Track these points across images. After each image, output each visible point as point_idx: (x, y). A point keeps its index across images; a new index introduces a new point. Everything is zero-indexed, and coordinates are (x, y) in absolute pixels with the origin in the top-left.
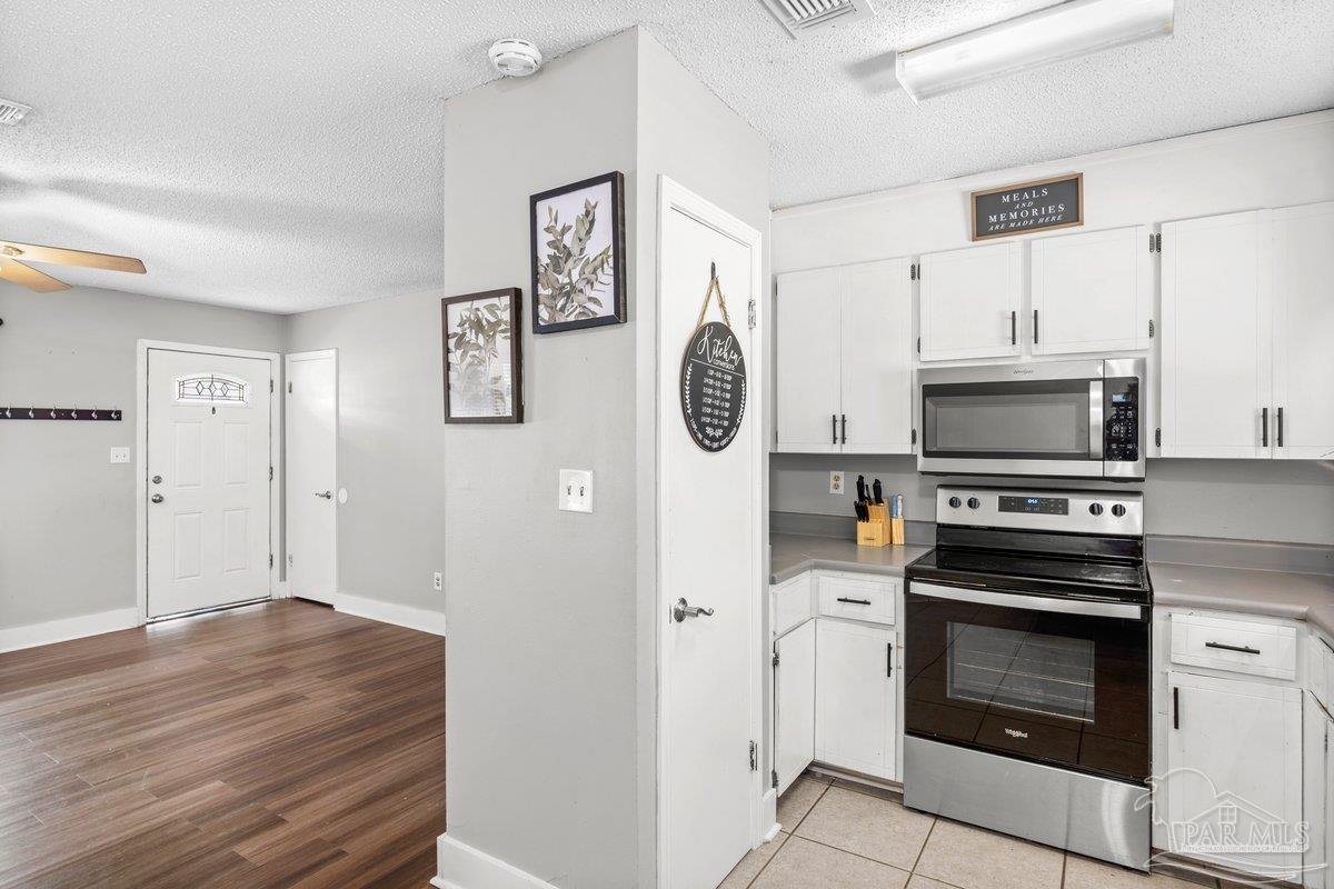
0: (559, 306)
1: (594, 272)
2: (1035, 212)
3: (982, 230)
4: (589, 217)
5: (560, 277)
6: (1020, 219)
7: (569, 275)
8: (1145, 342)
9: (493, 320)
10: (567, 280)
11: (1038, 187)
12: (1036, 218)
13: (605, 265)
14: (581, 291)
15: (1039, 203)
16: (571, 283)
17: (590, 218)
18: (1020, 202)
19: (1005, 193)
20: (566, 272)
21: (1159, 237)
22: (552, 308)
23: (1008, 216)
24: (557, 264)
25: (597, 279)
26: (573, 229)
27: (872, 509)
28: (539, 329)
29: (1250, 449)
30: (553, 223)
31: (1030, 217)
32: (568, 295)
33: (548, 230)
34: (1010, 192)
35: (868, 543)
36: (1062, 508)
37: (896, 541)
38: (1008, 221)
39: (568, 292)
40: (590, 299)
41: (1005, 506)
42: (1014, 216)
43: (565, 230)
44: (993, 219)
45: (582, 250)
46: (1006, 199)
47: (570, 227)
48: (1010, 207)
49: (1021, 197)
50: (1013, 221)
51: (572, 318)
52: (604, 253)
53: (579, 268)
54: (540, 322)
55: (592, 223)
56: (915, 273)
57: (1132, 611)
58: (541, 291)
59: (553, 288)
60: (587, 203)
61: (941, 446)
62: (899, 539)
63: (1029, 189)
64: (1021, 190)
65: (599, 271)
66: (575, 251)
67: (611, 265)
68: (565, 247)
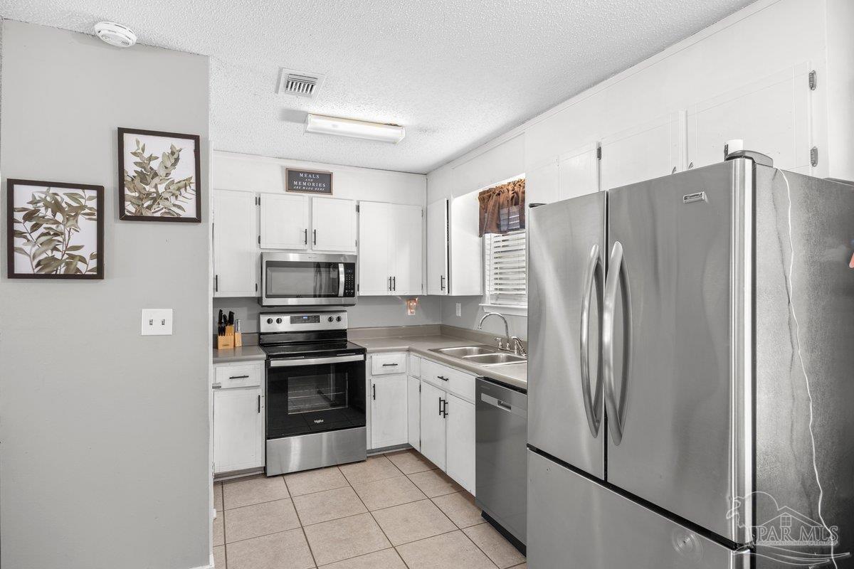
0: (145, 205)
1: (179, 189)
2: (313, 184)
3: (290, 187)
4: (174, 157)
5: (147, 188)
6: (307, 186)
7: (156, 187)
8: (355, 249)
9: (75, 204)
10: (154, 190)
11: (316, 174)
12: (314, 187)
13: (188, 187)
14: (167, 199)
15: (316, 180)
16: (157, 192)
17: (176, 156)
18: (308, 178)
19: (302, 172)
20: (153, 184)
21: (359, 206)
22: (139, 206)
23: (302, 183)
24: (143, 177)
25: (180, 194)
26: (160, 160)
27: (228, 328)
28: (123, 216)
29: (385, 292)
30: (140, 151)
31: (311, 186)
32: (155, 200)
33: (135, 154)
34: (304, 172)
35: (225, 347)
36: (317, 320)
37: (237, 346)
38: (302, 186)
39: (156, 199)
40: (174, 205)
41: (292, 321)
42: (305, 184)
43: (151, 158)
44: (296, 183)
45: (167, 175)
46: (302, 175)
47: (157, 158)
48: (303, 180)
49: (308, 176)
50: (304, 186)
51: (158, 215)
52: (187, 180)
53: (164, 185)
54: (126, 213)
55: (177, 160)
56: (258, 201)
57: (360, 357)
58: (127, 192)
59: (140, 192)
60: (172, 147)
61: (274, 292)
62: (239, 344)
63: (312, 173)
64: (309, 173)
65: (183, 190)
66: (162, 173)
67: (194, 188)
68: (151, 168)
